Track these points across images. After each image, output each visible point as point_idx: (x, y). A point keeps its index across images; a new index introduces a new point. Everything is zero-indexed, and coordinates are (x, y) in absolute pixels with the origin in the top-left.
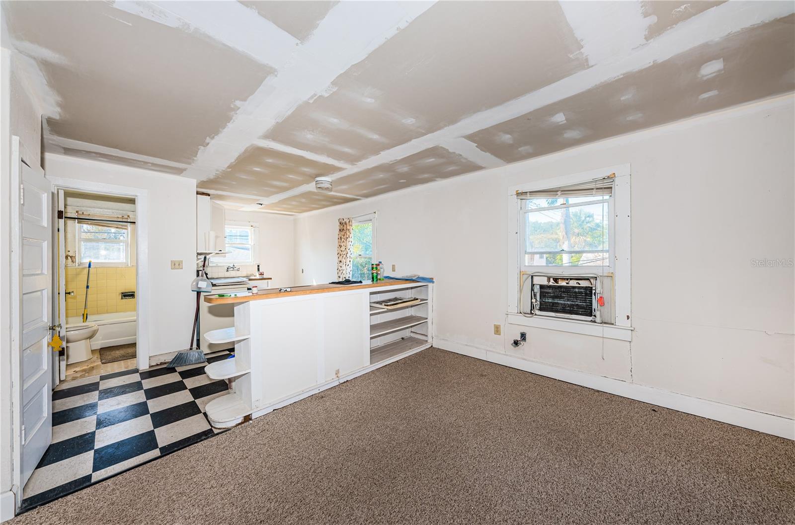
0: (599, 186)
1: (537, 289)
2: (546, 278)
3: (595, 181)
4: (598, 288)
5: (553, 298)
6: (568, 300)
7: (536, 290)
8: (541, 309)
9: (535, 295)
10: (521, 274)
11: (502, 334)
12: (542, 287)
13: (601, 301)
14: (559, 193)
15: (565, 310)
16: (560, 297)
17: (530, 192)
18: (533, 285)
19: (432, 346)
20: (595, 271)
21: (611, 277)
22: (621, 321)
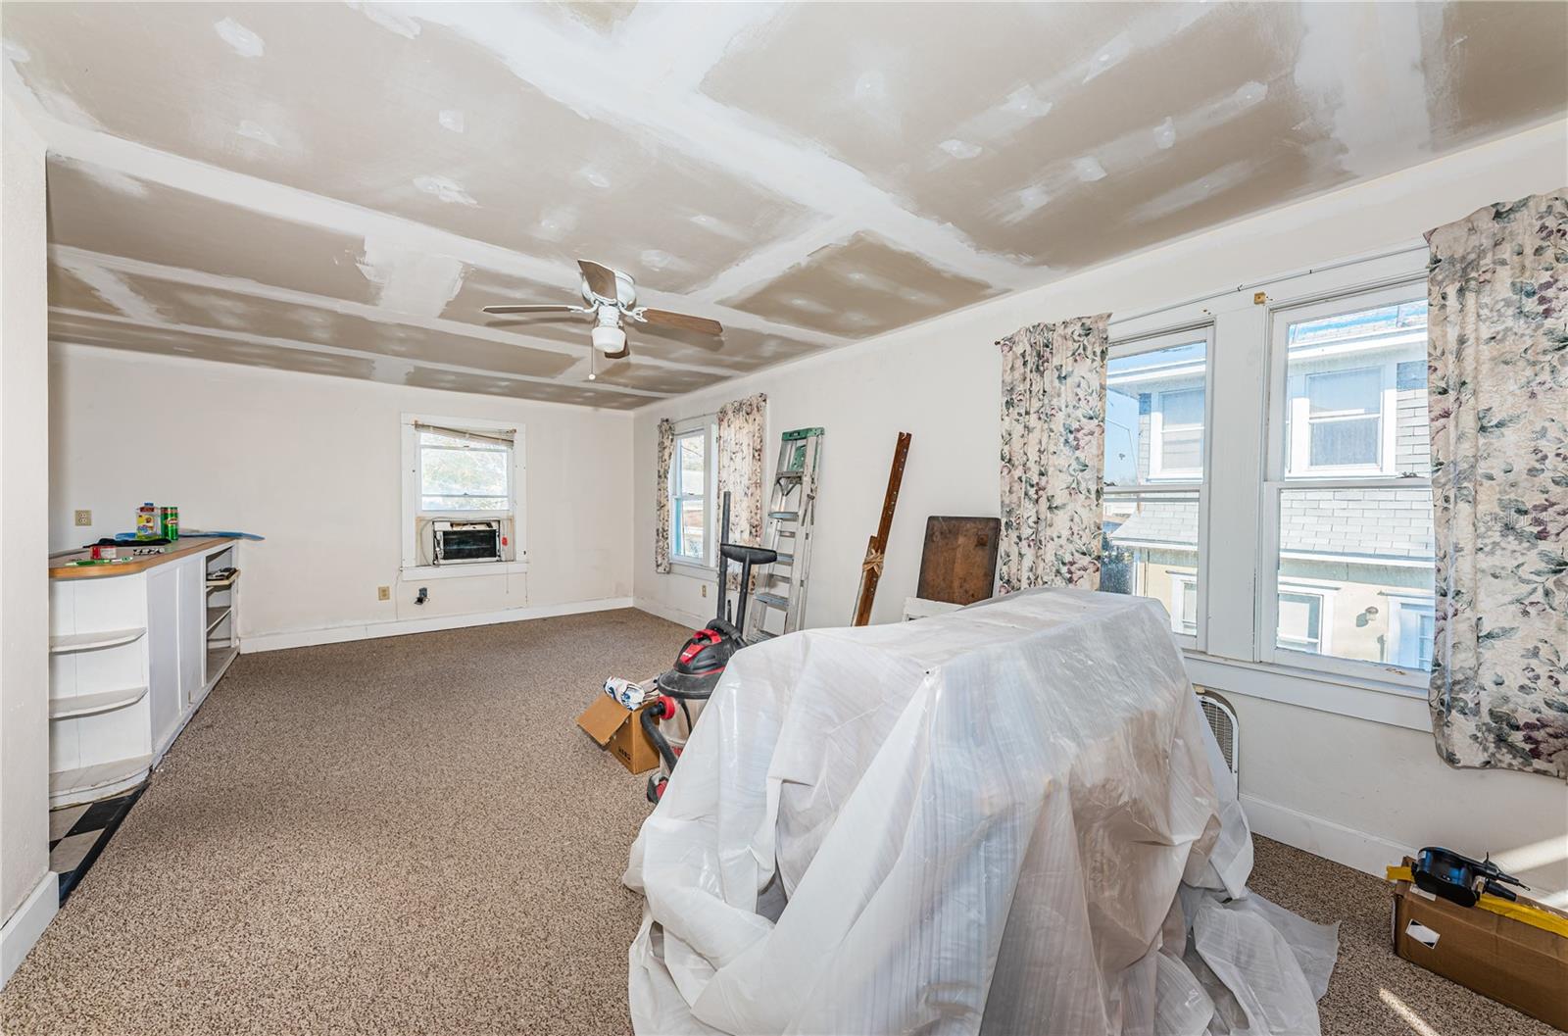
0: (504, 437)
1: (440, 536)
2: (449, 524)
3: (500, 432)
4: (504, 532)
5: (458, 544)
6: (474, 545)
7: (438, 538)
8: (445, 558)
9: (439, 544)
10: (419, 520)
11: (391, 597)
12: (445, 533)
13: (505, 542)
14: (467, 436)
15: (470, 555)
16: (467, 543)
17: (434, 427)
18: (435, 532)
19: (239, 654)
20: (497, 515)
21: (511, 520)
22: (520, 556)
